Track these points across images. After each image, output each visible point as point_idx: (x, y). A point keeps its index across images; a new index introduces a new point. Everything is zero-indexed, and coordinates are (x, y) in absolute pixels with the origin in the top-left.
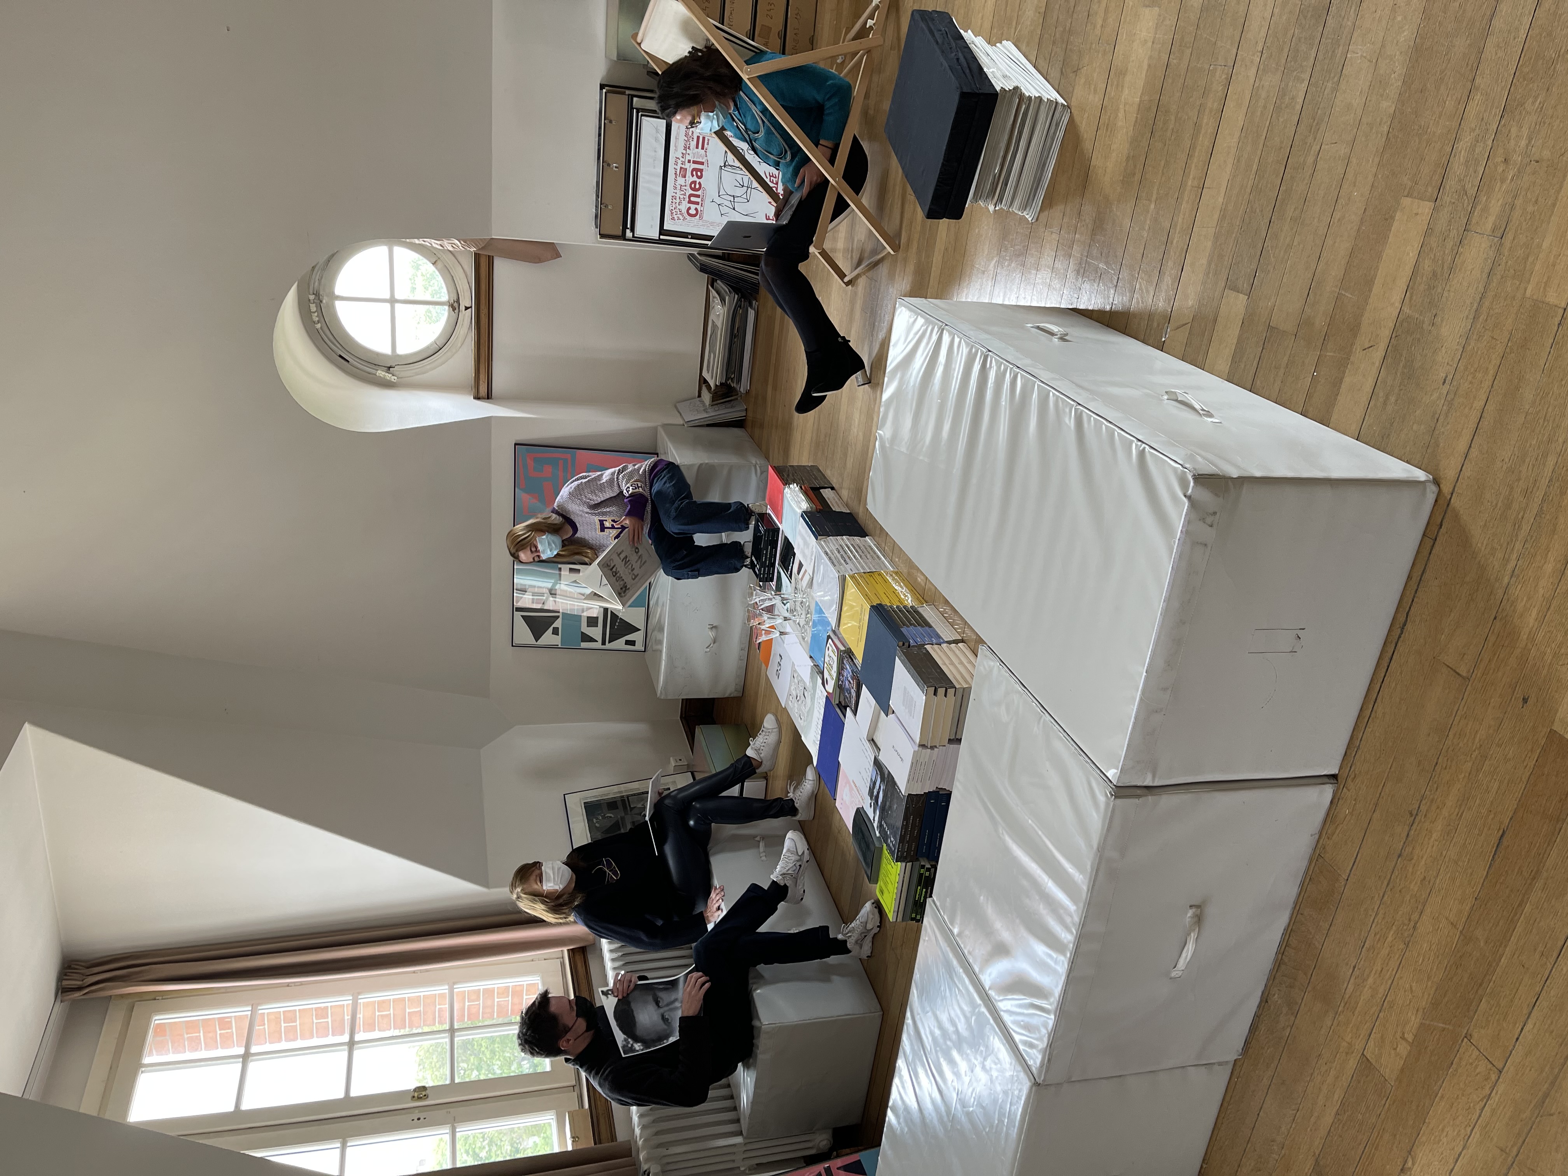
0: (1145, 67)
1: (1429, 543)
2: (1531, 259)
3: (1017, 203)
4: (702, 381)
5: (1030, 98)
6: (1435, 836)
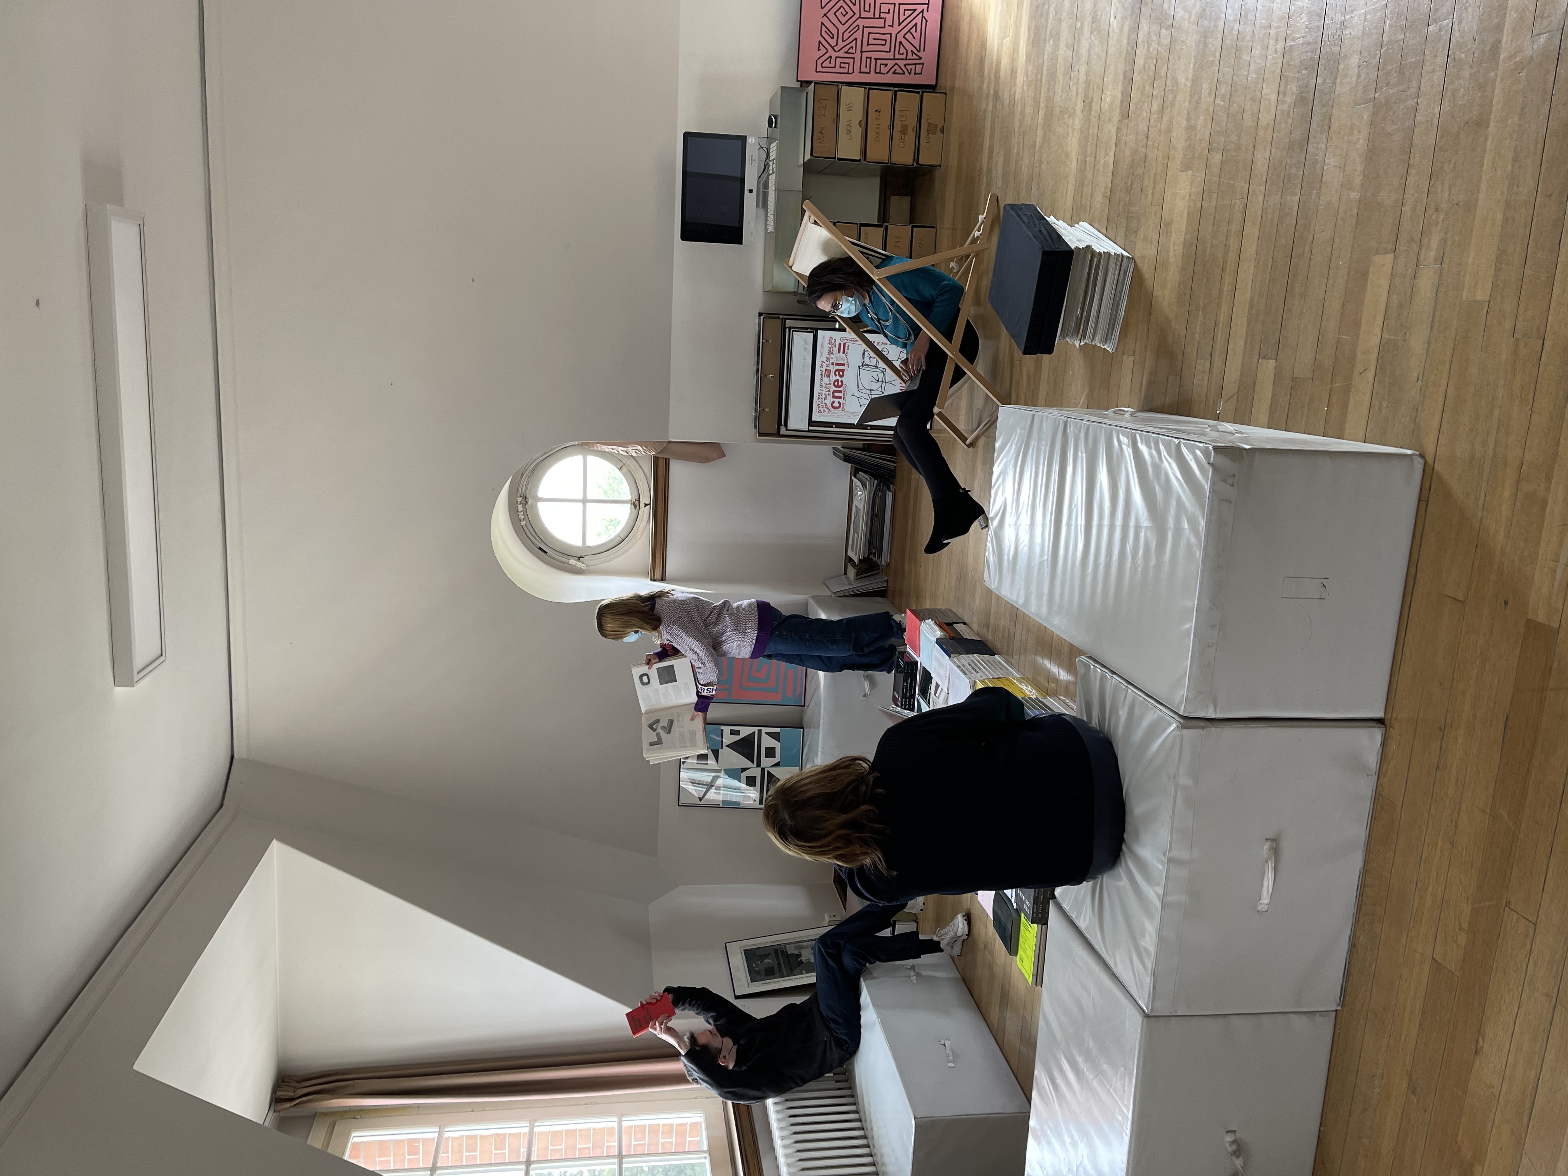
0: (1186, 215)
1: (1423, 504)
2: (1462, 273)
3: (1098, 338)
4: (848, 561)
5: (1100, 254)
6: (1460, 741)
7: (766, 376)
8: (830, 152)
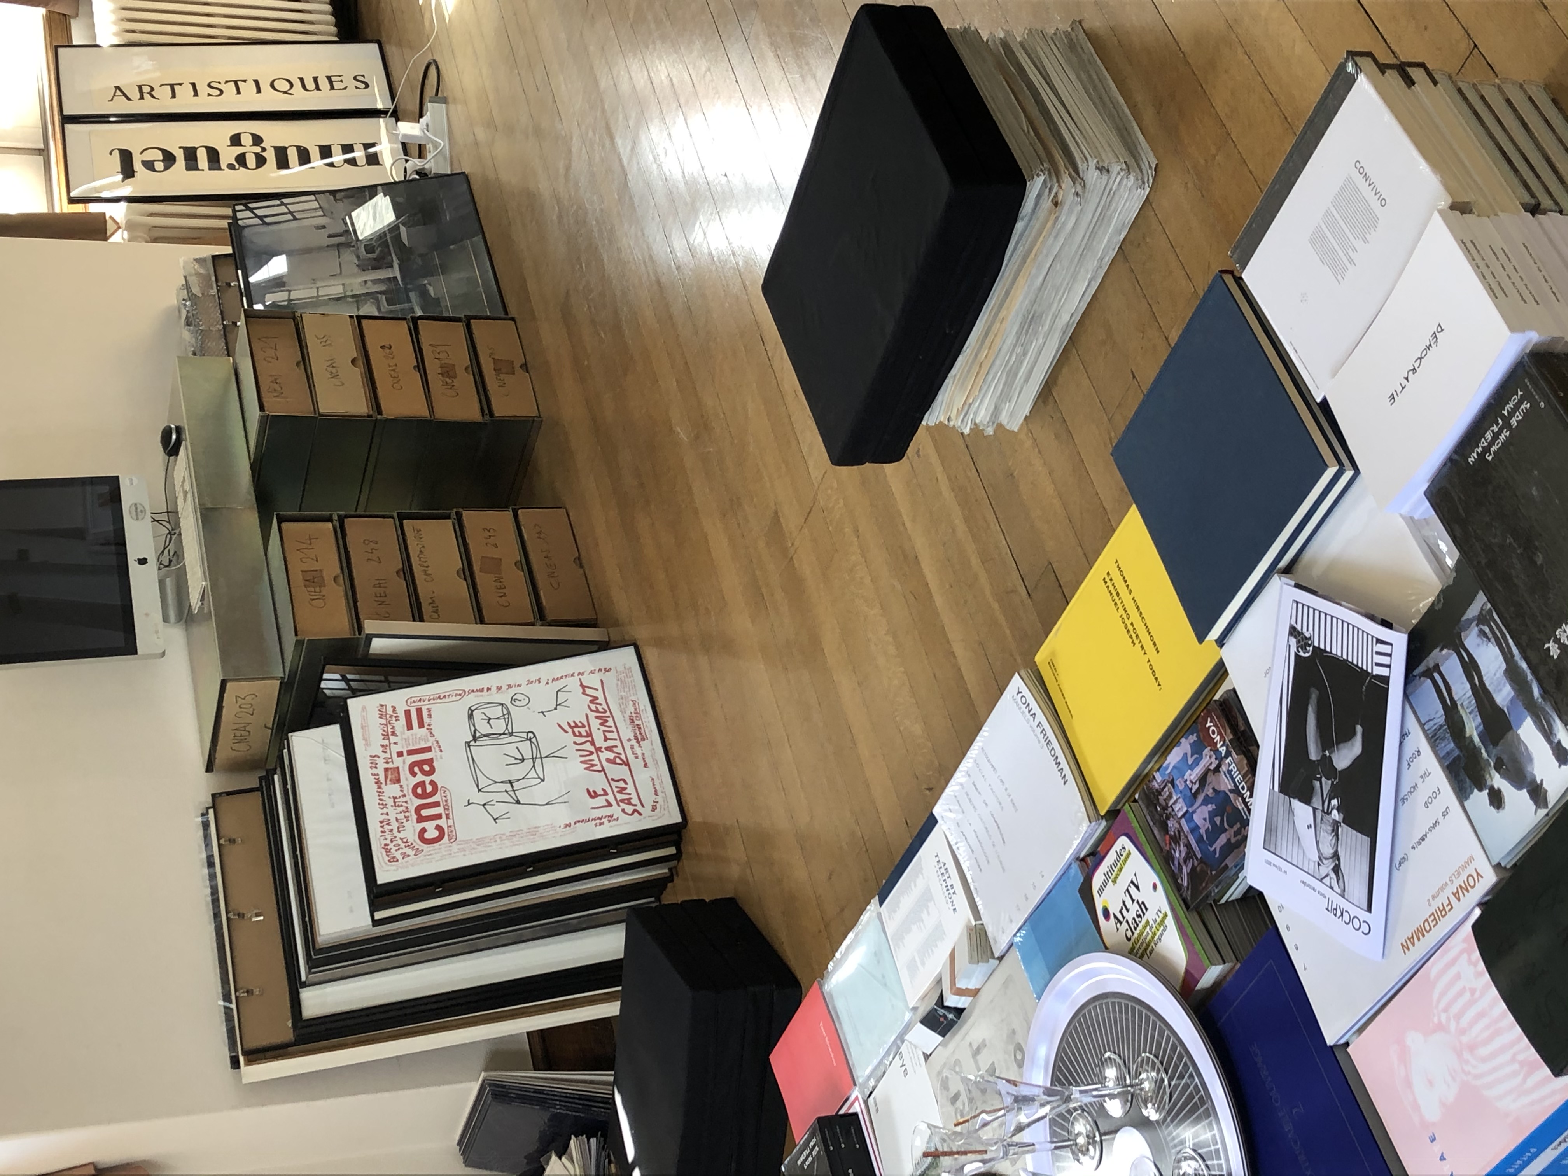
7: (241, 916)
8: (301, 408)
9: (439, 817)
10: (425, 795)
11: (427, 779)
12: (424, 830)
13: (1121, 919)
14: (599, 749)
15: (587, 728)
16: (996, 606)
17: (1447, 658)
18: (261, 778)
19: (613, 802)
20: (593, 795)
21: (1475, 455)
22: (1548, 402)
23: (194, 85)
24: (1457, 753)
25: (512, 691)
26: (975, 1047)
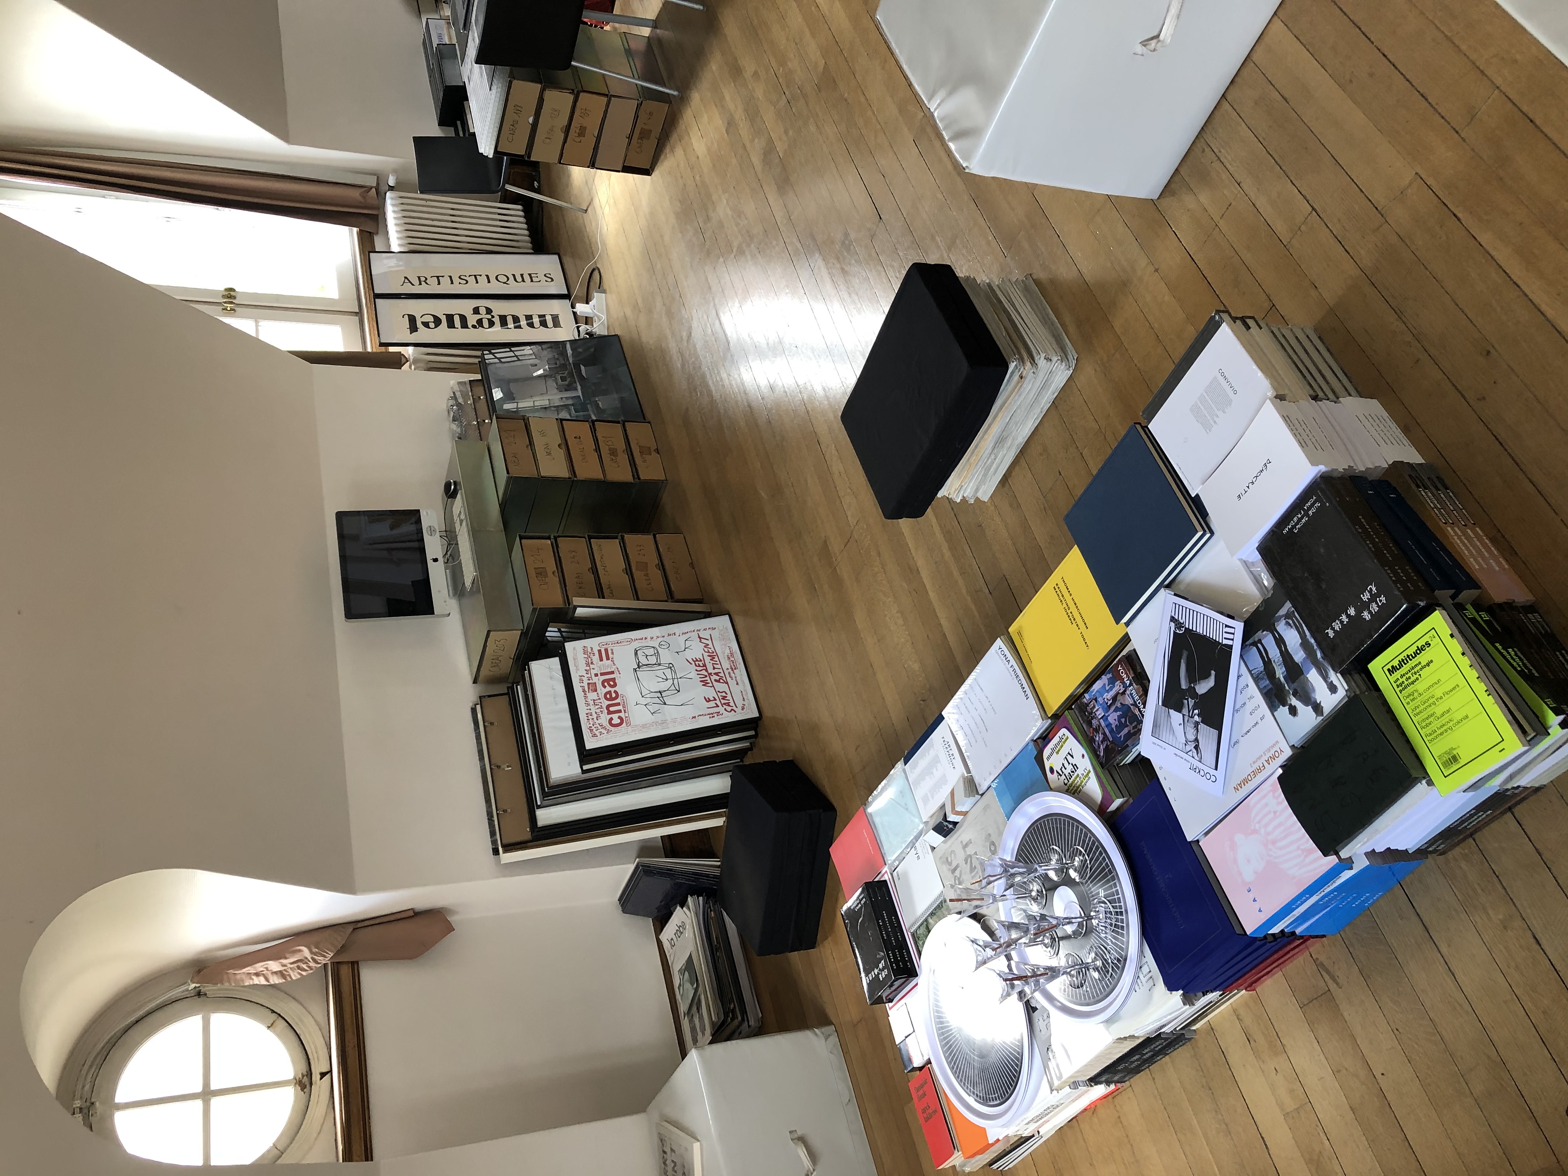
7: (499, 767)
8: (531, 472)
9: (620, 711)
10: (611, 699)
11: (613, 690)
12: (611, 719)
13: (1061, 773)
14: (710, 674)
15: (703, 662)
16: (969, 598)
17: (1266, 636)
18: (508, 688)
19: (719, 704)
20: (708, 700)
21: (1287, 529)
22: (1331, 503)
23: (450, 277)
24: (1271, 686)
25: (660, 639)
26: (964, 843)
